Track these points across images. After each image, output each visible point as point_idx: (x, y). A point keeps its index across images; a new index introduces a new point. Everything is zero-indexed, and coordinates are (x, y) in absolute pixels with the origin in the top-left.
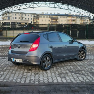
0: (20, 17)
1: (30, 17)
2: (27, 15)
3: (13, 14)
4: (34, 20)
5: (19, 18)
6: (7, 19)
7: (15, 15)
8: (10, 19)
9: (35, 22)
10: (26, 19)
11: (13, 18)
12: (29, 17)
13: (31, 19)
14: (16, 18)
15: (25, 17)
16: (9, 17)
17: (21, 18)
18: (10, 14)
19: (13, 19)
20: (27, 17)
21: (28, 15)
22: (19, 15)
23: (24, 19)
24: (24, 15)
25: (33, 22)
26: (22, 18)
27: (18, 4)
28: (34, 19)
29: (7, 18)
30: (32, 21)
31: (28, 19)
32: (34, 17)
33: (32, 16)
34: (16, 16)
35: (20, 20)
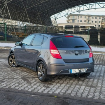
0: (86, 19)
1: (98, 20)
2: (94, 17)
3: (78, 17)
4: (102, 24)
5: (85, 21)
6: (72, 22)
7: (81, 17)
8: (75, 22)
9: (103, 26)
10: (93, 22)
11: (78, 20)
12: (96, 20)
13: (98, 22)
14: (81, 21)
15: (92, 20)
16: (73, 20)
17: (87, 21)
18: (75, 17)
19: (78, 22)
20: (94, 20)
21: (96, 18)
22: (85, 17)
23: (90, 22)
24: (91, 18)
25: (100, 26)
26: (89, 21)
27: (90, 3)
28: (102, 21)
29: (72, 20)
30: (100, 24)
31: (96, 22)
32: (103, 19)
33: (100, 19)
34: (81, 19)
35: (85, 23)
